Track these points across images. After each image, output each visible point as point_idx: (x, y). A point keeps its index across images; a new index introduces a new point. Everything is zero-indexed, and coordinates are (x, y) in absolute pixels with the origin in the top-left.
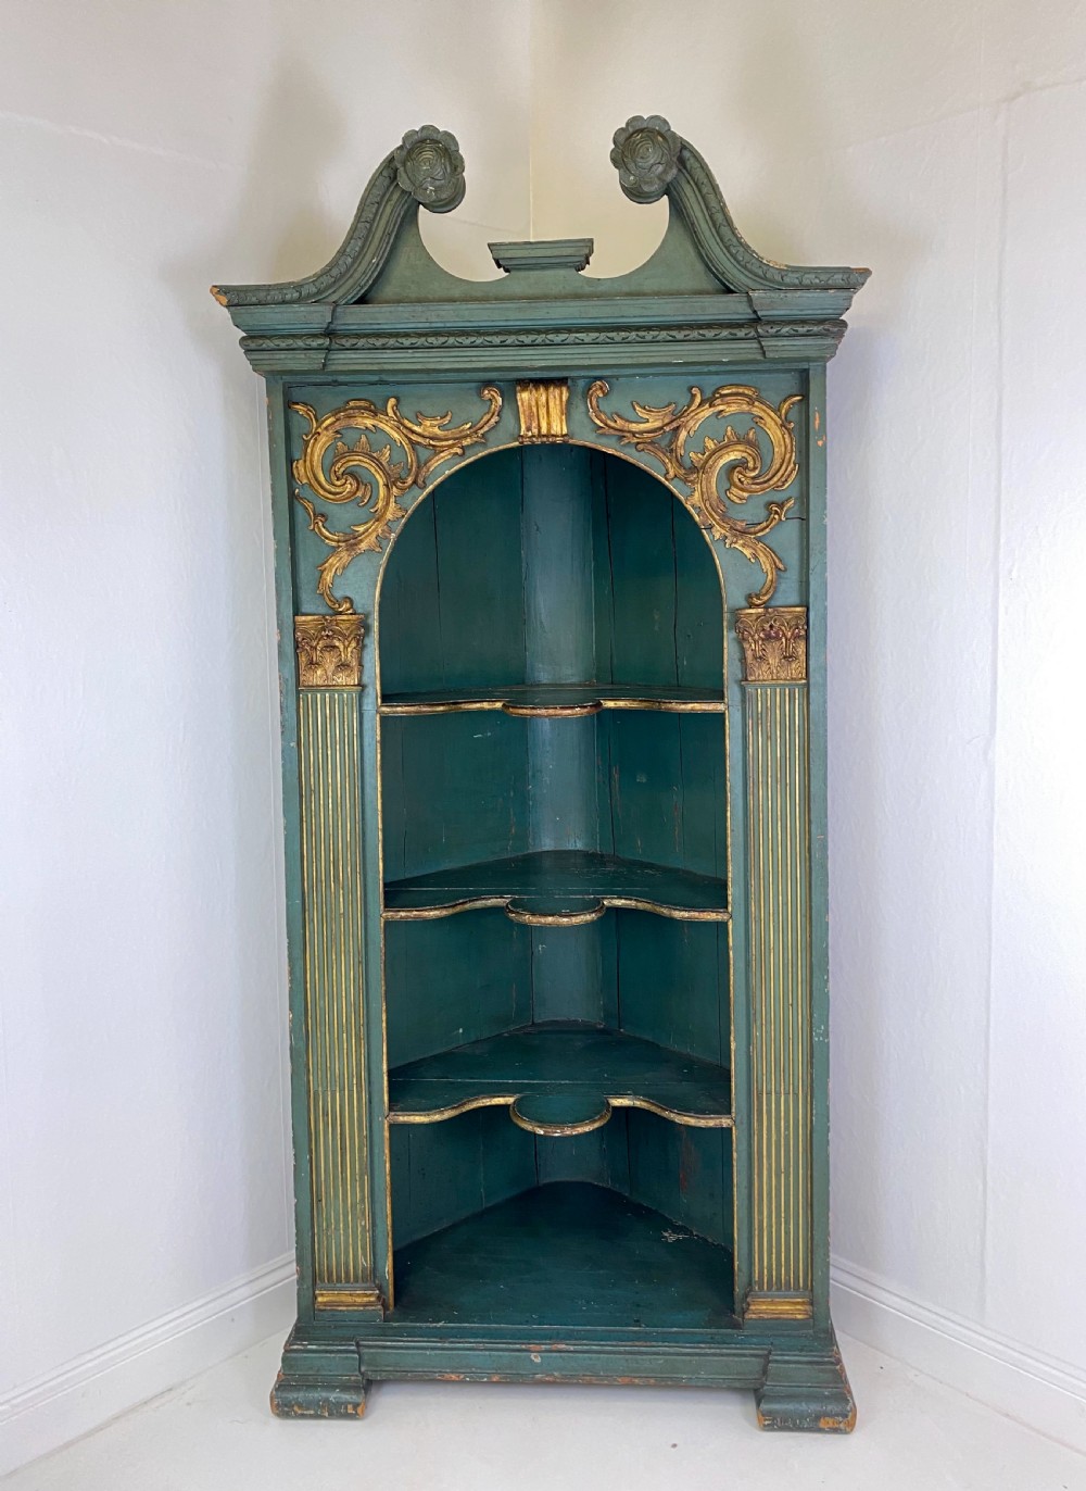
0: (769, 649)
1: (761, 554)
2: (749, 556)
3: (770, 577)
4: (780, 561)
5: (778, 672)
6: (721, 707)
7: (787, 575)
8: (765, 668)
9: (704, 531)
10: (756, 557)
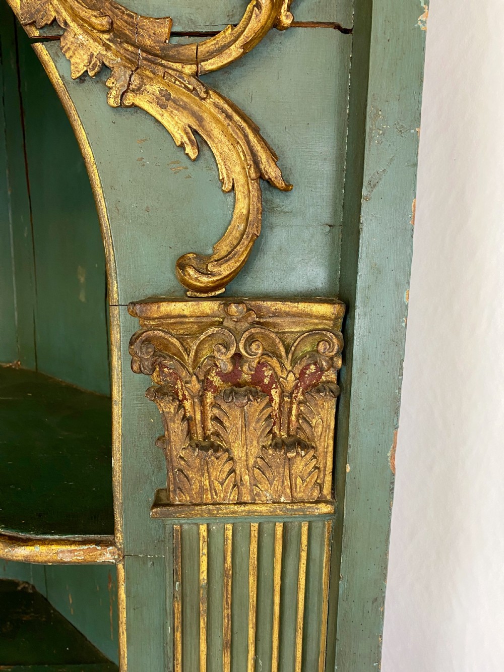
0: (234, 419)
1: (216, 132)
2: (179, 136)
3: (242, 206)
4: (274, 157)
5: (255, 483)
6: (106, 555)
7: (292, 202)
8: (219, 469)
9: (40, 47)
10: (200, 143)
